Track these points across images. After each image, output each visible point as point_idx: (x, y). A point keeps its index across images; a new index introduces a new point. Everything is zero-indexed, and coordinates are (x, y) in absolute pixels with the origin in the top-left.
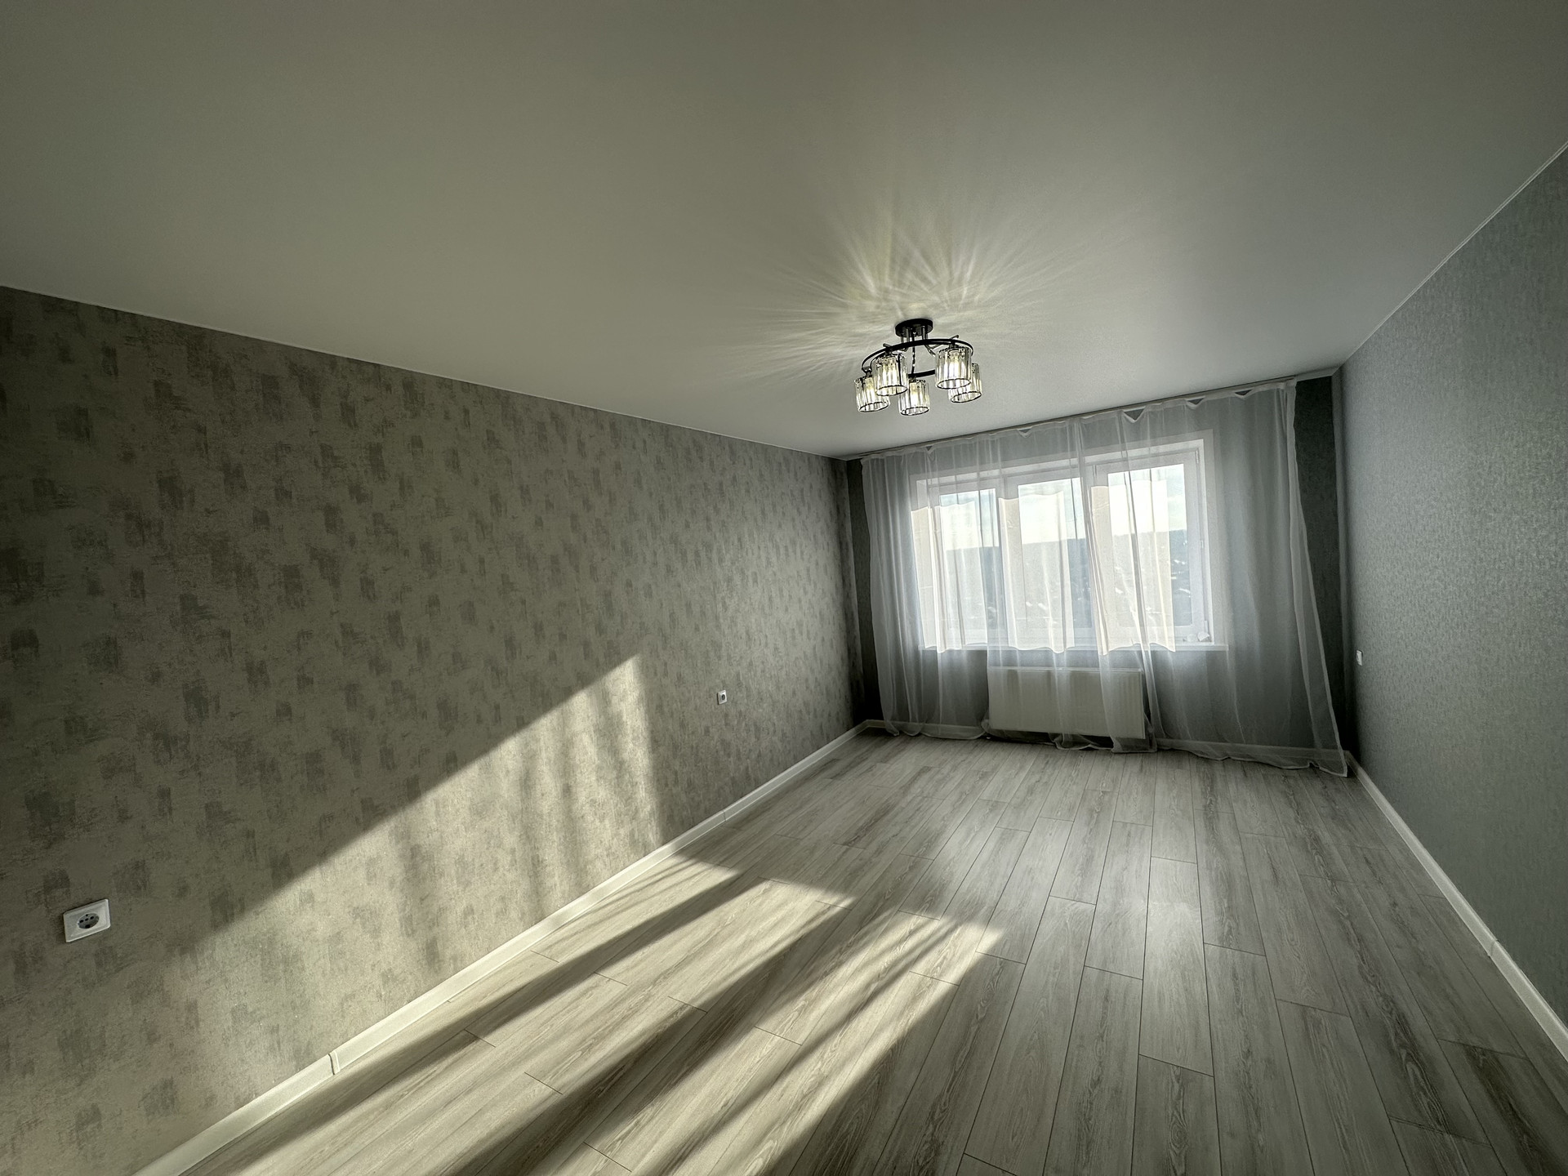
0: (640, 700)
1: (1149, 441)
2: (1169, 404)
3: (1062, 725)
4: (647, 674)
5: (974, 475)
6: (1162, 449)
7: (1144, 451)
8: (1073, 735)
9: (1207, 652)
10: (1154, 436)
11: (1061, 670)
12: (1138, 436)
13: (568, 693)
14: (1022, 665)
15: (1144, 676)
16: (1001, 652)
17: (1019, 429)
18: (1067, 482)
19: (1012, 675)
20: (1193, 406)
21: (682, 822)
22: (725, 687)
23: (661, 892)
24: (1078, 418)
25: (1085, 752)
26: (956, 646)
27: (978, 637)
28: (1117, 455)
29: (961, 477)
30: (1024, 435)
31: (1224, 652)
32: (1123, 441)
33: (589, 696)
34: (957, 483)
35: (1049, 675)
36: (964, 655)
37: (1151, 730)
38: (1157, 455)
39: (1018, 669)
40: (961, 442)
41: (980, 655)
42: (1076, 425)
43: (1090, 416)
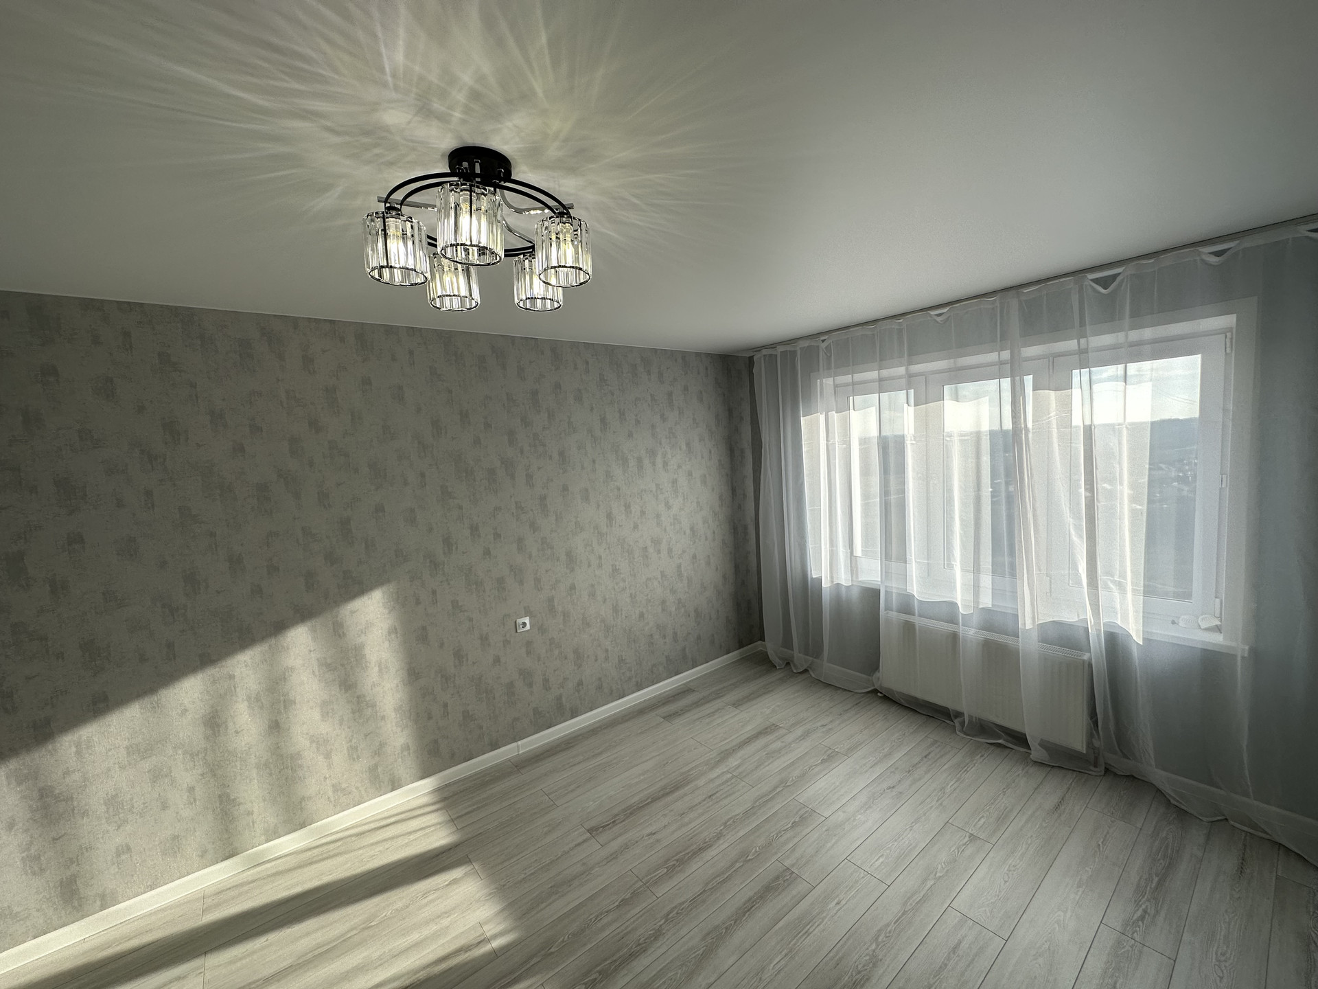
0: (393, 631)
1: (1127, 320)
2: (1167, 260)
3: (966, 704)
4: (405, 605)
5: (874, 374)
6: (1148, 333)
7: (1120, 337)
8: (979, 719)
9: (1205, 650)
10: (1135, 314)
11: (971, 633)
12: (1109, 315)
13: (280, 627)
14: (920, 616)
15: (1090, 666)
16: (894, 595)
17: (933, 313)
18: (992, 384)
19: (909, 628)
20: (1214, 260)
21: (453, 755)
22: (528, 612)
23: (372, 844)
24: (1014, 292)
25: (992, 748)
26: (844, 579)
27: (871, 573)
28: (1072, 344)
29: (858, 377)
30: (939, 319)
31: (1234, 656)
32: (1082, 324)
33: (314, 630)
34: (853, 384)
35: (954, 637)
36: (855, 594)
37: (1096, 743)
38: (1139, 343)
39: (916, 620)
40: (859, 332)
41: (872, 595)
42: (1013, 302)
43: (1035, 288)
